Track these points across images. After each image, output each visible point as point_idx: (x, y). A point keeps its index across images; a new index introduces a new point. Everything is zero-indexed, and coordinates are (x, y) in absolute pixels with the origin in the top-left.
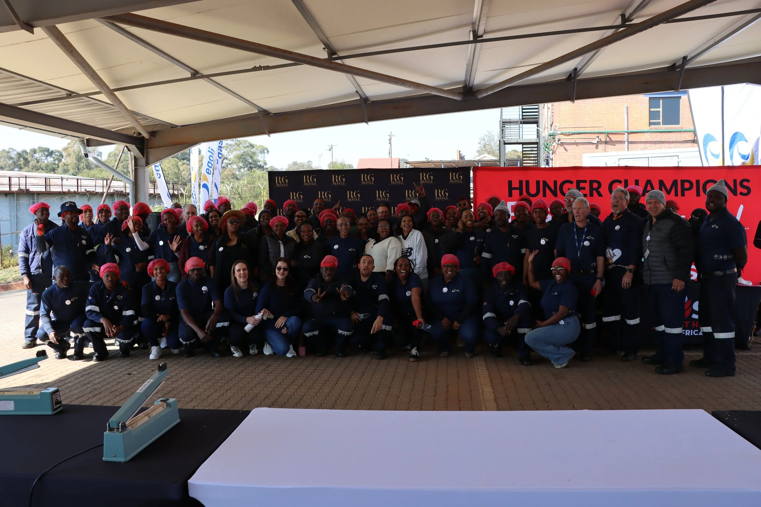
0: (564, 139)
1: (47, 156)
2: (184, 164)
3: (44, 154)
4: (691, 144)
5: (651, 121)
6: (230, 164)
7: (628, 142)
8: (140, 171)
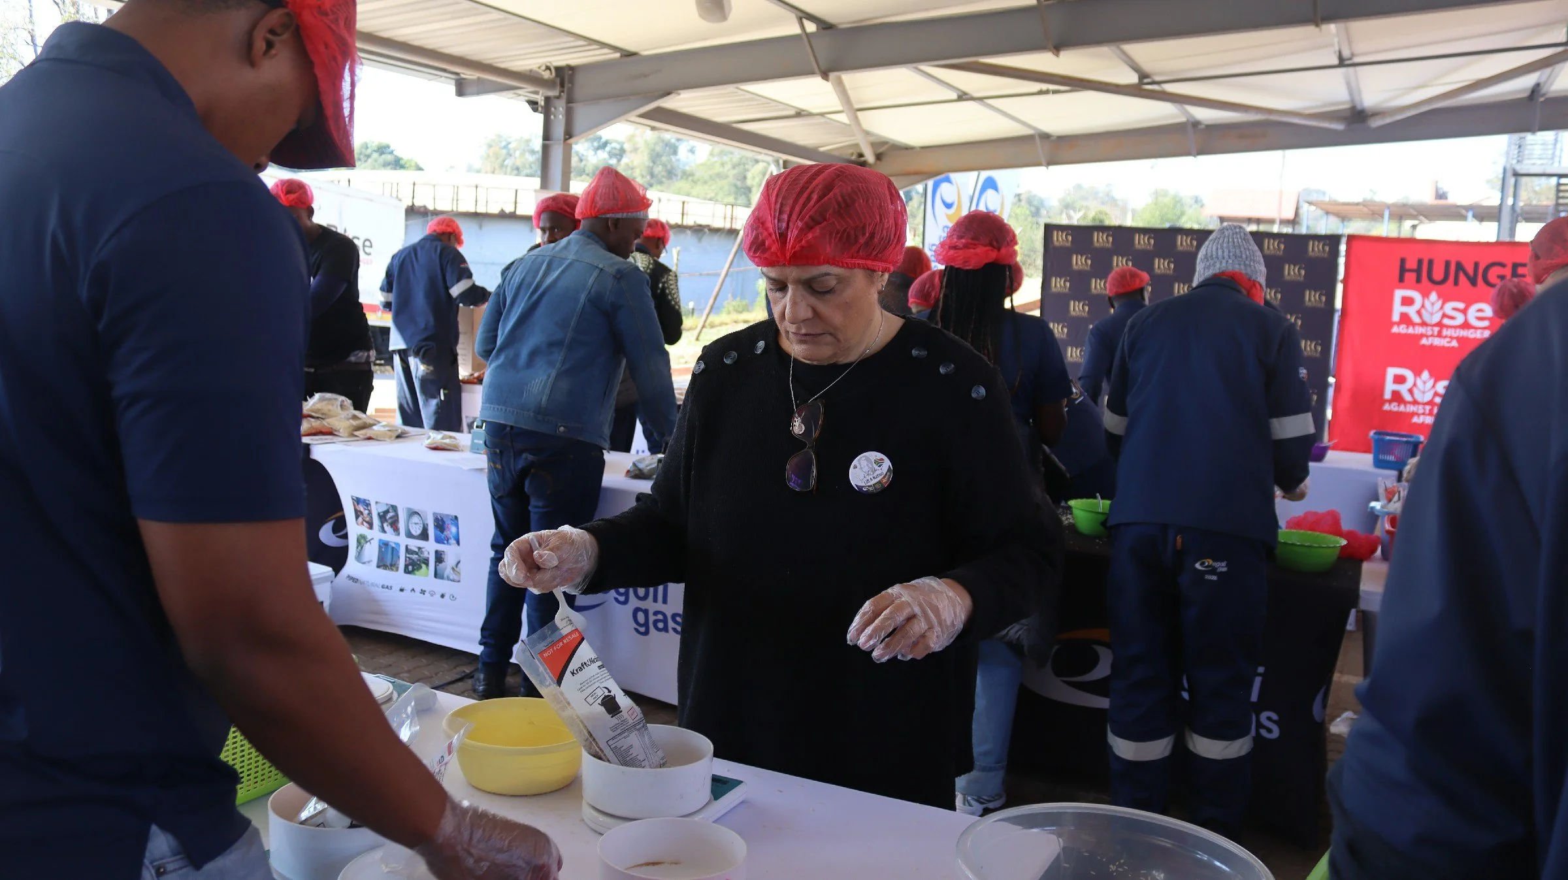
1: (598, 148)
3: (593, 146)
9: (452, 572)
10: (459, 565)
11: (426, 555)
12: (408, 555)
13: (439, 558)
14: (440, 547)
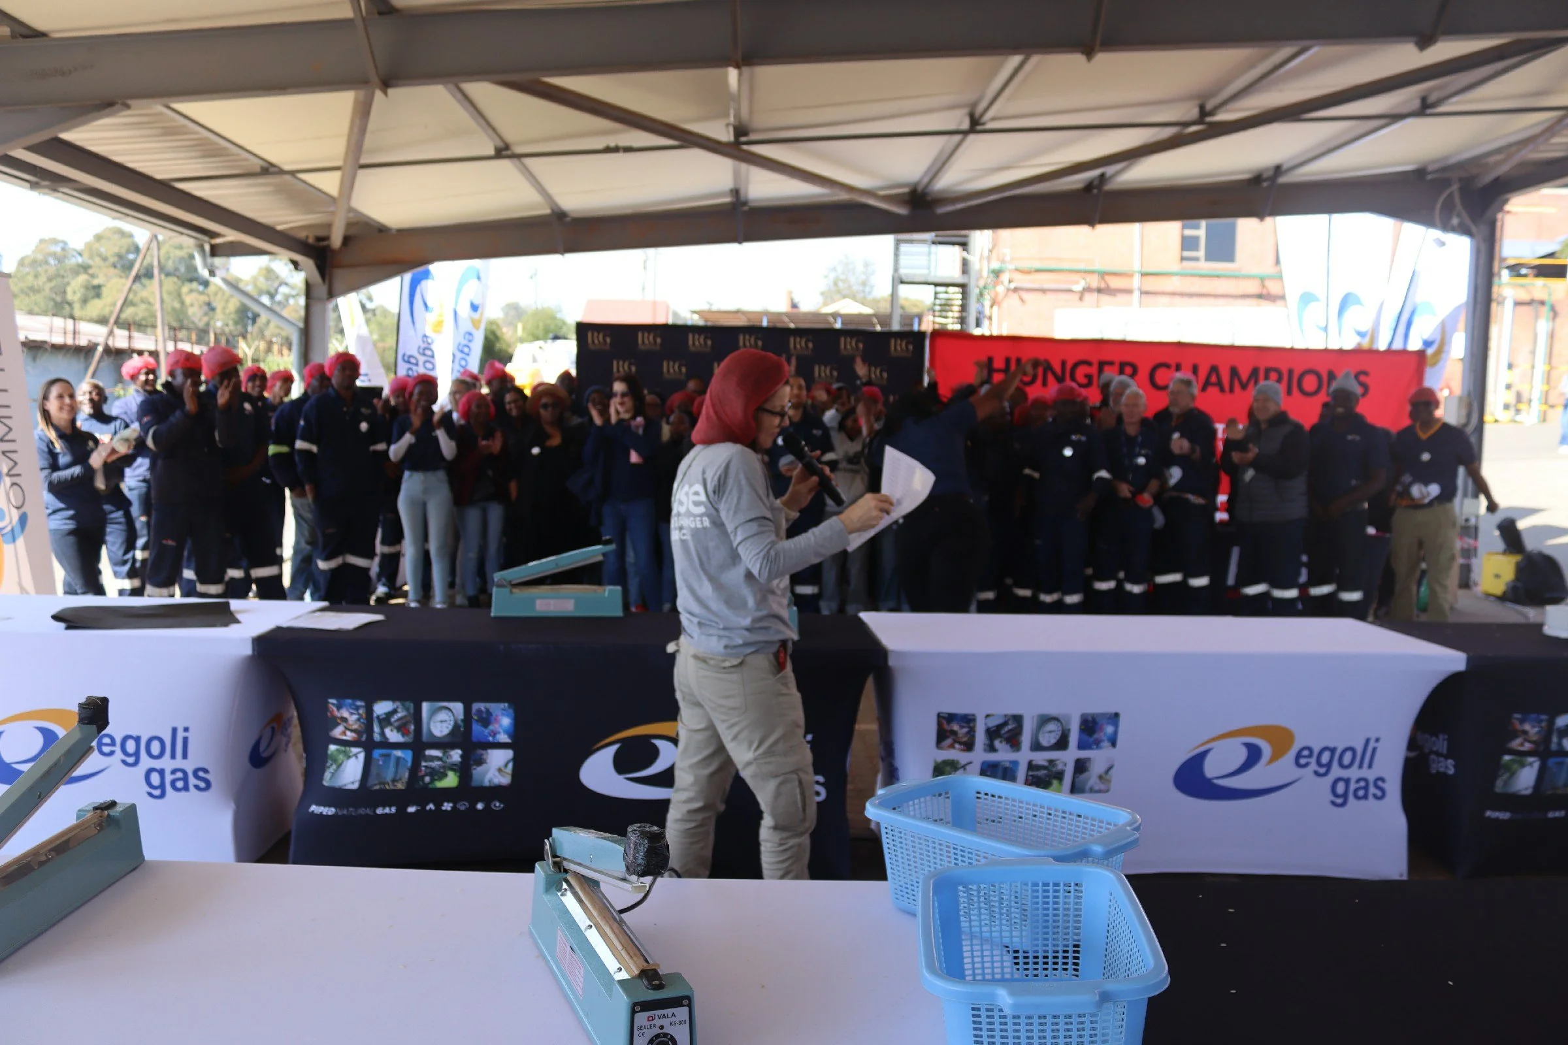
0: (1021, 281)
2: (191, 291)
4: (1254, 301)
5: (1187, 254)
6: (293, 296)
7: (1140, 289)
8: (316, 308)
9: (1098, 781)
10: (1110, 773)
11: (1060, 767)
12: (1030, 773)
13: (1081, 766)
14: (1084, 754)
